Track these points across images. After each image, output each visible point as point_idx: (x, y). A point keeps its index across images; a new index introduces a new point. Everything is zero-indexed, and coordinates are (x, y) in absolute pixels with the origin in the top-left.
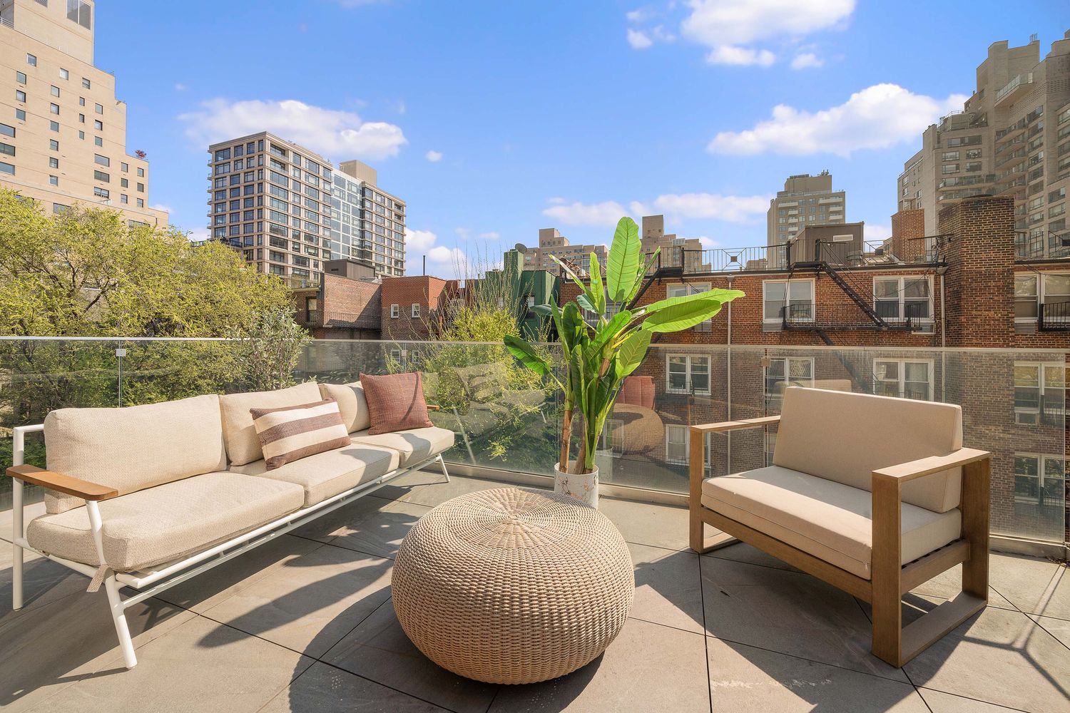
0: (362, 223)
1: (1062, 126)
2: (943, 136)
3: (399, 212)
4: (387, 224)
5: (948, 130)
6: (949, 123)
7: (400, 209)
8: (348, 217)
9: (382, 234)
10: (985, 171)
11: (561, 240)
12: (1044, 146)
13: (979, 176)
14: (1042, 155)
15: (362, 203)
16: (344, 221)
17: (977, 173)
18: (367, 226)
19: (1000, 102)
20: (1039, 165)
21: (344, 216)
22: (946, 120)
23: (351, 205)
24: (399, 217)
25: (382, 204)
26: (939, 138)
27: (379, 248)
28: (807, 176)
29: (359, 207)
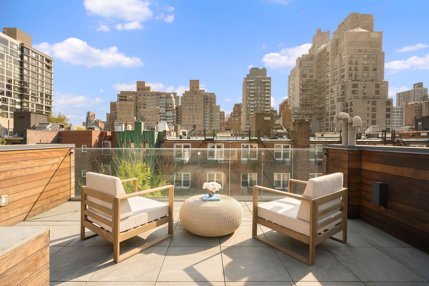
0: (22, 70)
1: (335, 65)
2: (302, 62)
3: (49, 65)
4: (40, 71)
5: (303, 60)
6: (304, 56)
7: (49, 63)
8: (11, 65)
9: (36, 78)
10: (314, 78)
11: (149, 88)
12: (330, 72)
13: (312, 80)
14: (329, 75)
15: (22, 57)
16: (7, 67)
17: (312, 79)
18: (25, 72)
19: (319, 52)
20: (328, 79)
21: (7, 64)
22: (303, 56)
23: (13, 57)
24: (49, 67)
25: (36, 59)
26: (301, 63)
27: (34, 87)
28: (258, 68)
29: (19, 59)
